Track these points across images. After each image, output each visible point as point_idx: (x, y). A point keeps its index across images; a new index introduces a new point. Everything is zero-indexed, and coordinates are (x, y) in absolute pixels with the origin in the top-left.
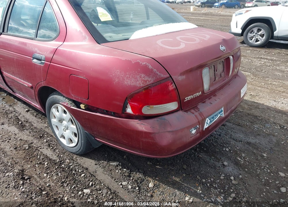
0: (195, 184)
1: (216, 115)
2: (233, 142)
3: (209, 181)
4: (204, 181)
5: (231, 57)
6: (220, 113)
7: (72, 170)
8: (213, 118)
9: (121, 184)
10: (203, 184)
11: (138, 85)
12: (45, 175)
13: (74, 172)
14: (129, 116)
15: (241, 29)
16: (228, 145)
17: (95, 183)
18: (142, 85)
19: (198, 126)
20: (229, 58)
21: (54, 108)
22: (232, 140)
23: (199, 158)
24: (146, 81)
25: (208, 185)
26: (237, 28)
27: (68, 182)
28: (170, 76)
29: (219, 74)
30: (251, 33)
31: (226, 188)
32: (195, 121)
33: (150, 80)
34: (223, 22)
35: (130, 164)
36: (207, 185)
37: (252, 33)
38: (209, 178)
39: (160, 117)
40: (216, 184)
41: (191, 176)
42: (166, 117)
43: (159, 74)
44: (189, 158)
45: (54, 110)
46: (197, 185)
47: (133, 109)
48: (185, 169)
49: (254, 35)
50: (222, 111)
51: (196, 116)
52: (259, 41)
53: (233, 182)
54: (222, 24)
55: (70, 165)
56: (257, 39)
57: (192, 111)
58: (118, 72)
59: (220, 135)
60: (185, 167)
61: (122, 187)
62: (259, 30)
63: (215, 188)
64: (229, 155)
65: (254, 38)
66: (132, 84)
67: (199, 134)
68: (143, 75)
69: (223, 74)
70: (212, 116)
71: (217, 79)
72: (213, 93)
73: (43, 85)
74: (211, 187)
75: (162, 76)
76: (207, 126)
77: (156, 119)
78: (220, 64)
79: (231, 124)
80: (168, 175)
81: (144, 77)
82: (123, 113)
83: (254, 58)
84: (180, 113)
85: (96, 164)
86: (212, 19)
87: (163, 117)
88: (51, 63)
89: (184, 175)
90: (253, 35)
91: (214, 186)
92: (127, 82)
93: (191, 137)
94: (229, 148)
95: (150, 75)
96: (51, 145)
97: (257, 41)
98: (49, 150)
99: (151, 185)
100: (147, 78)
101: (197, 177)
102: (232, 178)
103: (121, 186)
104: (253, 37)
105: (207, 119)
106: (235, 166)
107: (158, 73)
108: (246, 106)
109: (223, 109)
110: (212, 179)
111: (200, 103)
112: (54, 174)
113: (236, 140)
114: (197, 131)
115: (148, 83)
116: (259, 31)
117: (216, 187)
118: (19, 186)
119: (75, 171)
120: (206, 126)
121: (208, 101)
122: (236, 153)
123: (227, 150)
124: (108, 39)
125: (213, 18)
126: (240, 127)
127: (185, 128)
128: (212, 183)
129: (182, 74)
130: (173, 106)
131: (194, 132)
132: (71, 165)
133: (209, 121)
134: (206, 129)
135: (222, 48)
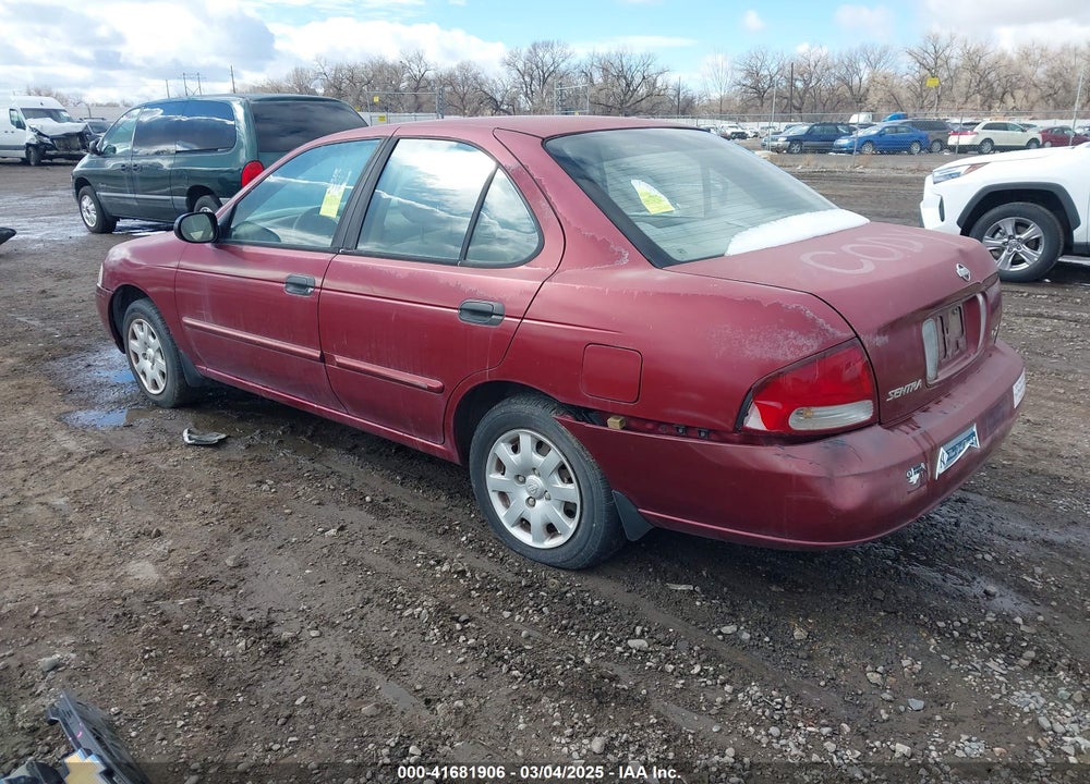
0: (917, 632)
1: (960, 444)
2: (998, 541)
3: (957, 624)
4: (941, 624)
5: (980, 298)
6: (968, 439)
7: (572, 603)
8: (954, 449)
9: (720, 633)
10: (940, 634)
11: (781, 358)
12: (507, 614)
13: (579, 606)
14: (753, 438)
15: (958, 223)
16: (986, 549)
17: (650, 628)
18: (790, 357)
19: (923, 466)
20: (975, 298)
21: (503, 442)
22: (995, 537)
23: (913, 578)
24: (800, 348)
25: (956, 633)
26: (943, 220)
27: (576, 627)
28: (857, 336)
29: (953, 340)
30: (993, 236)
31: (1008, 639)
32: (915, 451)
33: (809, 345)
34: (880, 202)
35: (725, 589)
36: (952, 634)
37: (998, 235)
38: (955, 618)
39: (832, 439)
40: (977, 630)
41: (902, 617)
42: (847, 438)
43: (831, 330)
44: (882, 577)
45: (502, 449)
46: (925, 635)
47: (765, 420)
48: (882, 601)
49: (1004, 243)
50: (973, 434)
51: (914, 438)
52: (1023, 261)
53: (1023, 628)
54: (880, 209)
55: (564, 590)
56: (1016, 254)
57: (903, 427)
58: (725, 329)
59: (957, 524)
60: (880, 594)
61: (723, 640)
62: (1020, 226)
63: (978, 641)
64: (997, 570)
65: (1005, 253)
66: (765, 356)
67: (925, 486)
68: (792, 334)
69: (962, 341)
70: (951, 444)
71: (949, 353)
72: (944, 389)
73: (488, 380)
74: (964, 641)
75: (839, 334)
76: (942, 470)
77: (821, 444)
78: (954, 314)
79: (984, 498)
80: (838, 612)
81: (795, 338)
82: (735, 430)
83: (1016, 315)
84: (877, 429)
85: (629, 591)
86: (841, 193)
87: (839, 438)
88: (524, 321)
89: (882, 614)
90: (1000, 242)
91: (973, 635)
92: (751, 351)
93: (909, 492)
94: (994, 554)
95: (811, 332)
96: (487, 548)
97: (1017, 261)
98: (486, 559)
99: (799, 634)
100: (802, 341)
101: (918, 617)
102: (1018, 620)
103: (720, 637)
104: (1000, 250)
105: (942, 449)
106: (1021, 597)
107: (828, 327)
108: (1019, 452)
109: (975, 430)
110: (965, 620)
111: (918, 412)
112: (530, 611)
113: (1010, 537)
114: (921, 476)
115: (806, 352)
116: (1020, 228)
117: (977, 637)
118: (455, 635)
119: (584, 603)
120: (940, 469)
121: (934, 408)
122: (1017, 566)
123: (988, 557)
124: (675, 256)
125: (842, 189)
126: (1014, 506)
127: (894, 466)
128: (966, 630)
129: (882, 331)
130: (858, 412)
131: (915, 478)
132: (566, 592)
133: (946, 456)
134: (939, 475)
135: (962, 271)
